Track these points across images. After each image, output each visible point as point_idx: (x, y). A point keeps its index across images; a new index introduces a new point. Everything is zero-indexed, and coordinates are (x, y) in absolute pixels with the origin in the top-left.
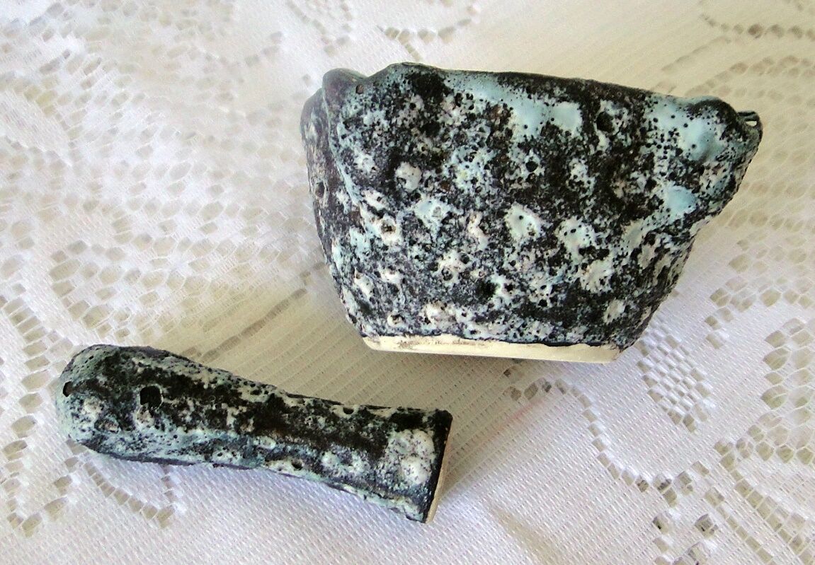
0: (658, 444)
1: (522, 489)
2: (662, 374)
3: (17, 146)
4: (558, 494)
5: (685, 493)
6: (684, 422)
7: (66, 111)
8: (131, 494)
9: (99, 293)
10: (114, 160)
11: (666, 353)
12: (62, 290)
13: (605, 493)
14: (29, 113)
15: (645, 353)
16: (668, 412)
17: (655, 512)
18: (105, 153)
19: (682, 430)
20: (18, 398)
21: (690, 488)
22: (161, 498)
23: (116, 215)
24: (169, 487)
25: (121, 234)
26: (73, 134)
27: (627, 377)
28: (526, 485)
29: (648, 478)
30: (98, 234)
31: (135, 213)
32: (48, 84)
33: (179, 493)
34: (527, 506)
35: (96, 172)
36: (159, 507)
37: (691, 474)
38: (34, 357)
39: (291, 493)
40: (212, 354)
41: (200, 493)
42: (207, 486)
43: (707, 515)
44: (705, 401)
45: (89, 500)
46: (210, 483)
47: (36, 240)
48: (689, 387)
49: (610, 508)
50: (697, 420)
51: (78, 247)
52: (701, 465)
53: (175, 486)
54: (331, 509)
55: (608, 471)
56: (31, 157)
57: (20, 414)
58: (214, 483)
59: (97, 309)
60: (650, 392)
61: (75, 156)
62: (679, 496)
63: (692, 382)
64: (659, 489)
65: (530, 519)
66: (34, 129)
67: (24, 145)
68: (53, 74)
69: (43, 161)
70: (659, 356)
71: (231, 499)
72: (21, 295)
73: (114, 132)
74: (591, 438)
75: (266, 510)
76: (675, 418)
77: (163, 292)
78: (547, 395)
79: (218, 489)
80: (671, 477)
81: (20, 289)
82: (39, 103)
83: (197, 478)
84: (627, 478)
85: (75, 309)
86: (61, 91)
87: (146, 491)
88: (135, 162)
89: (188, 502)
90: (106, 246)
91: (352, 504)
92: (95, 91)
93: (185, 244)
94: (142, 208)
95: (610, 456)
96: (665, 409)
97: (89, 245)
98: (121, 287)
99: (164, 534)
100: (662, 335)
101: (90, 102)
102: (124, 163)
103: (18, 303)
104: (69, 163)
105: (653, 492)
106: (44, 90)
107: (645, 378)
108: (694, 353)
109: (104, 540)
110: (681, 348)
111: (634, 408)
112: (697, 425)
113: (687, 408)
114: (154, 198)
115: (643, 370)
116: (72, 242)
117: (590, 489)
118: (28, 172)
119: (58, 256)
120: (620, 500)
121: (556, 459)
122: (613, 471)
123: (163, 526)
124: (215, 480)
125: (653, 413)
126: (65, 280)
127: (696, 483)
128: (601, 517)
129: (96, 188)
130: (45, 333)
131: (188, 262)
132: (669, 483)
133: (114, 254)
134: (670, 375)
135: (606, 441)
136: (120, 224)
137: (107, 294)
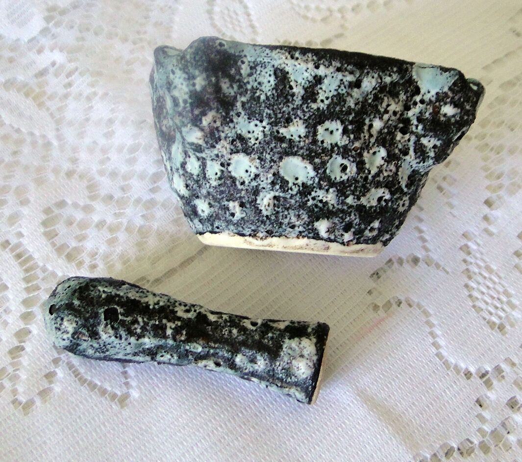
0: (479, 344)
1: (380, 378)
2: (483, 293)
3: (18, 131)
4: (407, 382)
5: (499, 381)
6: (499, 328)
7: (53, 105)
8: (99, 384)
9: (76, 237)
10: (87, 141)
11: (485, 278)
12: (50, 235)
13: (441, 381)
14: (27, 105)
15: (470, 278)
16: (487, 320)
17: (477, 394)
18: (81, 135)
19: (496, 334)
20: (19, 314)
21: (503, 377)
22: (121, 387)
23: (89, 181)
24: (126, 378)
25: (92, 194)
26: (58, 122)
27: (457, 295)
28: (383, 375)
29: (472, 370)
30: (76, 194)
31: (103, 179)
32: (40, 86)
33: (134, 383)
34: (384, 390)
35: (75, 149)
36: (119, 393)
37: (503, 366)
38: (30, 284)
39: (214, 382)
40: (158, 281)
41: (149, 383)
42: (153, 377)
43: (515, 397)
44: (514, 313)
45: (69, 388)
46: (156, 376)
47: (32, 199)
48: (502, 302)
49: (445, 391)
50: (508, 327)
51: (62, 204)
52: (511, 360)
53: (130, 377)
54: (243, 393)
55: (443, 364)
56: (29, 139)
57: (20, 326)
58: (159, 375)
59: (75, 249)
60: (474, 306)
61: (59, 138)
62: (495, 382)
63: (504, 299)
64: (480, 378)
65: (386, 400)
66: (31, 118)
67: (23, 130)
68: (44, 78)
69: (36, 142)
70: (480, 279)
71: (171, 387)
72: (21, 240)
73: (87, 120)
74: (431, 340)
75: (196, 395)
76: (492, 325)
77: (122, 236)
78: (399, 309)
79: (162, 380)
80: (489, 369)
81: (20, 235)
82: (34, 99)
83: (147, 372)
84: (457, 369)
85: (60, 250)
86: (49, 90)
87: (110, 382)
88: (102, 141)
89: (139, 388)
90: (82, 204)
91: (258, 390)
92: (74, 90)
93: (138, 201)
94: (107, 175)
95: (444, 353)
96: (485, 319)
97: (70, 202)
98: (92, 232)
99: (123, 412)
100: (482, 264)
101: (71, 98)
102: (95, 142)
103: (19, 245)
104: (55, 143)
105: (476, 381)
106: (37, 90)
107: (470, 296)
108: (505, 278)
109: (80, 417)
110: (496, 273)
111: (462, 318)
112: (508, 330)
113: (500, 318)
114: (116, 168)
115: (468, 290)
116: (57, 200)
117: (430, 378)
118: (26, 150)
119: (47, 211)
120: (452, 386)
121: (405, 356)
122: (446, 364)
123: (122, 407)
124: (160, 373)
125: (476, 322)
126: (52, 228)
127: (507, 373)
128: (438, 398)
129: (74, 161)
130: (38, 266)
131: (140, 215)
132: (488, 373)
133: (87, 209)
134: (488, 294)
135: (442, 342)
136: (92, 187)
137: (81, 238)
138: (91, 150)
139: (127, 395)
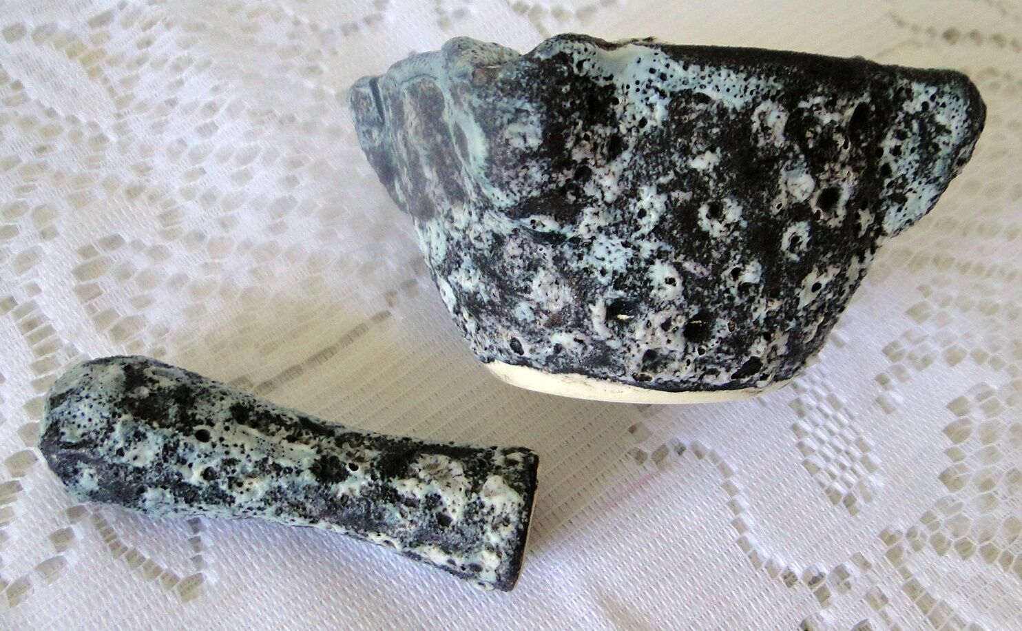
0: (811, 528)
1: (641, 578)
2: (821, 442)
3: (51, 113)
4: (686, 586)
5: (841, 592)
6: (845, 501)
7: (115, 75)
8: (147, 557)
9: (134, 300)
10: (169, 138)
11: (826, 416)
12: (87, 294)
13: (743, 587)
14: (71, 71)
15: (801, 414)
16: (826, 488)
17: (803, 613)
18: (159, 127)
19: (841, 511)
20: (17, 427)
21: (848, 586)
22: (185, 564)
23: (165, 205)
24: (197, 549)
25: (168, 228)
26: (121, 103)
27: (778, 443)
28: (646, 571)
29: (798, 571)
30: (140, 226)
31: (189, 204)
32: (96, 41)
33: (210, 559)
34: (645, 597)
35: (146, 150)
36: (181, 576)
37: (849, 566)
38: (43, 376)
39: (352, 567)
40: (267, 385)
41: (236, 560)
42: (246, 552)
43: (866, 620)
44: (871, 478)
45: (92, 560)
46: (251, 549)
47: (61, 229)
48: (853, 459)
49: (749, 606)
50: (860, 501)
51: (113, 242)
52: (863, 557)
53: (206, 549)
54: (400, 589)
55: (748, 560)
56: (68, 128)
57: (17, 448)
58: (255, 548)
59: (130, 320)
60: (805, 463)
61: (120, 129)
62: (834, 594)
63: (857, 453)
64: (810, 584)
65: (648, 615)
66: (74, 93)
67: (60, 112)
68: (104, 28)
69: (80, 134)
70: (818, 418)
71: (275, 569)
72: (35, 298)
73: (172, 103)
74: (731, 516)
75: (318, 586)
76: (833, 496)
77: (213, 305)
78: (680, 459)
79: (260, 556)
80: (825, 571)
81: (35, 289)
82: (84, 62)
83: (235, 542)
84: (772, 568)
85: (102, 319)
86: (111, 49)
87: (167, 554)
88: (195, 141)
89: (220, 570)
90: (148, 243)
91: (427, 584)
92: (154, 52)
93: (247, 245)
94: (197, 198)
95: (752, 539)
96: (822, 485)
97: (127, 240)
98: (161, 295)
99: (186, 609)
100: (823, 393)
101: (146, 66)
102: (181, 142)
103: (31, 306)
104: (113, 138)
105: (802, 589)
106: (91, 47)
107: (800, 445)
108: (860, 418)
109: (107, 614)
110: (846, 410)
111: (784, 482)
112: (861, 506)
113: (848, 484)
114: (214, 188)
115: (797, 435)
116: (106, 235)
117: (725, 582)
118: (61, 145)
119: (86, 252)
120: (761, 597)
121: (685, 541)
122: (755, 559)
123: (186, 600)
124: (257, 544)
125: (807, 489)
126: (92, 281)
127: (855, 579)
128: (736, 616)
129: (143, 170)
130: (62, 345)
131: (247, 269)
132: (822, 577)
133: (157, 253)
134: (830, 444)
135: (749, 520)
136: (169, 217)
137: (143, 302)
138: (173, 154)
139: (198, 579)
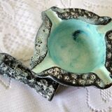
12: (4, 41)
14: (10, 7)
16: (102, 98)
18: (20, 19)
26: (16, 14)
30: (14, 33)
35: (18, 21)
36: (6, 86)
51: (9, 34)
53: (11, 83)
56: (7, 16)
67: (7, 13)
69: (9, 17)
74: (87, 98)
77: (21, 47)
82: (12, 6)
85: (5, 45)
88: (25, 22)
92: (22, 7)
93: (27, 39)
94: (23, 30)
98: (14, 44)
99: (6, 90)
104: (13, 19)
113: (106, 98)
118: (6, 18)
119: (6, 35)
129: (16, 24)
133: (15, 38)
136: (18, 33)
137: (11, 44)
138: (21, 23)
139: (8, 87)
